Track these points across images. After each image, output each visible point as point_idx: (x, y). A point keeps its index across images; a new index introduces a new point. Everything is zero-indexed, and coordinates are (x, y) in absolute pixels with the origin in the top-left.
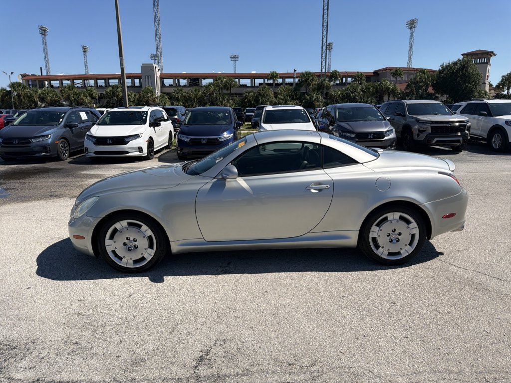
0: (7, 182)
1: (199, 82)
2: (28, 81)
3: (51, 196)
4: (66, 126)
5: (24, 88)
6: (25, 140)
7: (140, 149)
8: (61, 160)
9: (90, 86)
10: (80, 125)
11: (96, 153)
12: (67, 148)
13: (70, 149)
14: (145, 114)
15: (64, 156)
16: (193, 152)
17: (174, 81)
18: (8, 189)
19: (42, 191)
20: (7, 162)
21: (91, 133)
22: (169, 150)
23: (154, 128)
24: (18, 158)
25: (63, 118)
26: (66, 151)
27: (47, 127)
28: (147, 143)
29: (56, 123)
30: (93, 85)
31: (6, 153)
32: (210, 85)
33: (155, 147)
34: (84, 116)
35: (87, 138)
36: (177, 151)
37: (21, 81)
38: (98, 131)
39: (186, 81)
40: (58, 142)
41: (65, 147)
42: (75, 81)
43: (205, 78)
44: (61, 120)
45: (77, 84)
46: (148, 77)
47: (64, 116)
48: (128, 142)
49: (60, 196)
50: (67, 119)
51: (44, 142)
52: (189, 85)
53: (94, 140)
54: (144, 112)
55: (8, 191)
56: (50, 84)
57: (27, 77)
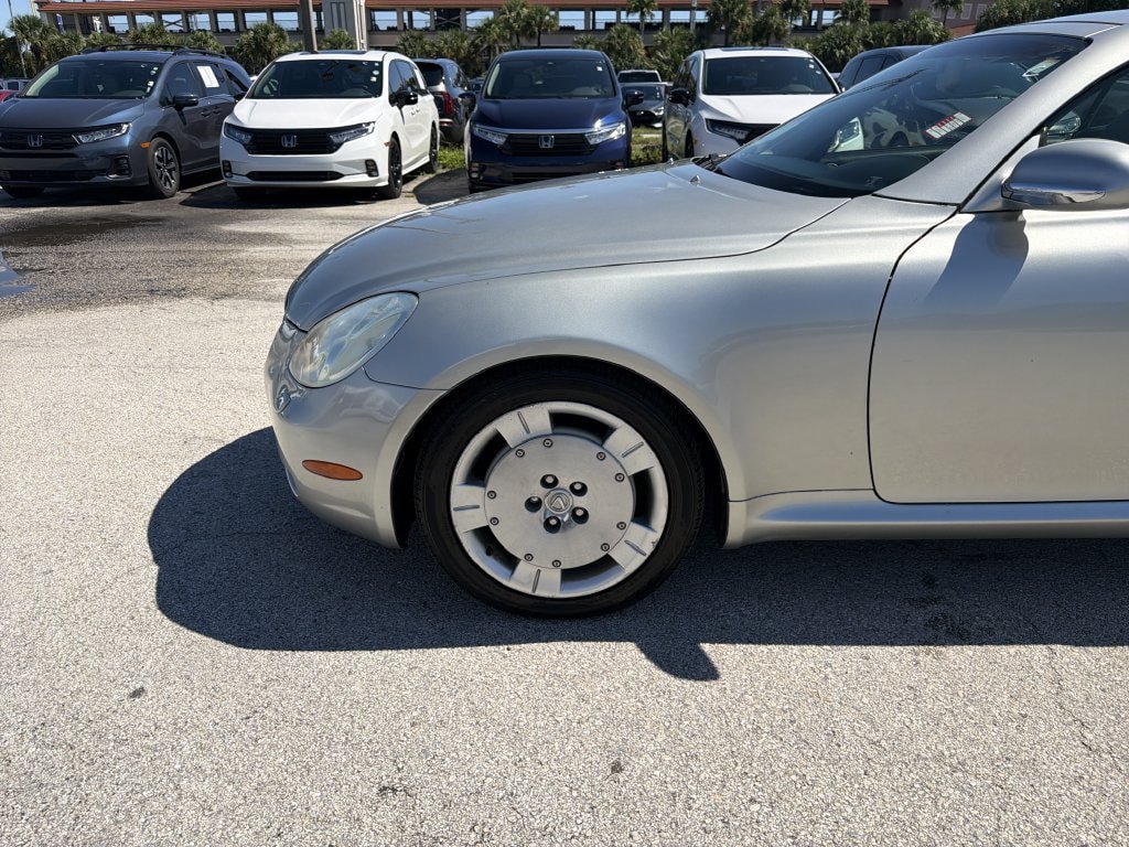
0: (22, 250)
1: (458, 20)
2: (52, 15)
3: (152, 292)
4: (164, 102)
5: (46, 30)
6: (60, 139)
7: (371, 167)
8: (159, 195)
9: (200, 30)
10: (203, 102)
11: (252, 175)
12: (173, 165)
13: (180, 167)
14: (376, 68)
15: (168, 187)
16: (515, 174)
17: (400, 17)
18: (26, 270)
19: (122, 276)
20: (18, 198)
21: (236, 119)
22: (431, 176)
23: (400, 108)
24: (47, 190)
25: (155, 78)
26: (170, 171)
27: (114, 102)
28: (387, 148)
29: (140, 93)
30: (208, 28)
31: (15, 174)
32: (488, 24)
33: (404, 163)
34: (208, 77)
35: (228, 133)
36: (470, 172)
37: (38, 15)
38: (256, 113)
39: (428, 17)
40: (147, 145)
41: (168, 162)
42: (164, 17)
43: (473, 10)
44: (151, 84)
45: (170, 24)
46: (338, 4)
47: (158, 72)
48: (339, 145)
49: (180, 293)
50: (167, 84)
51: (112, 144)
52: (436, 28)
53: (247, 138)
54: (371, 63)
55: (27, 276)
56: (107, 24)
57: (48, 7)
